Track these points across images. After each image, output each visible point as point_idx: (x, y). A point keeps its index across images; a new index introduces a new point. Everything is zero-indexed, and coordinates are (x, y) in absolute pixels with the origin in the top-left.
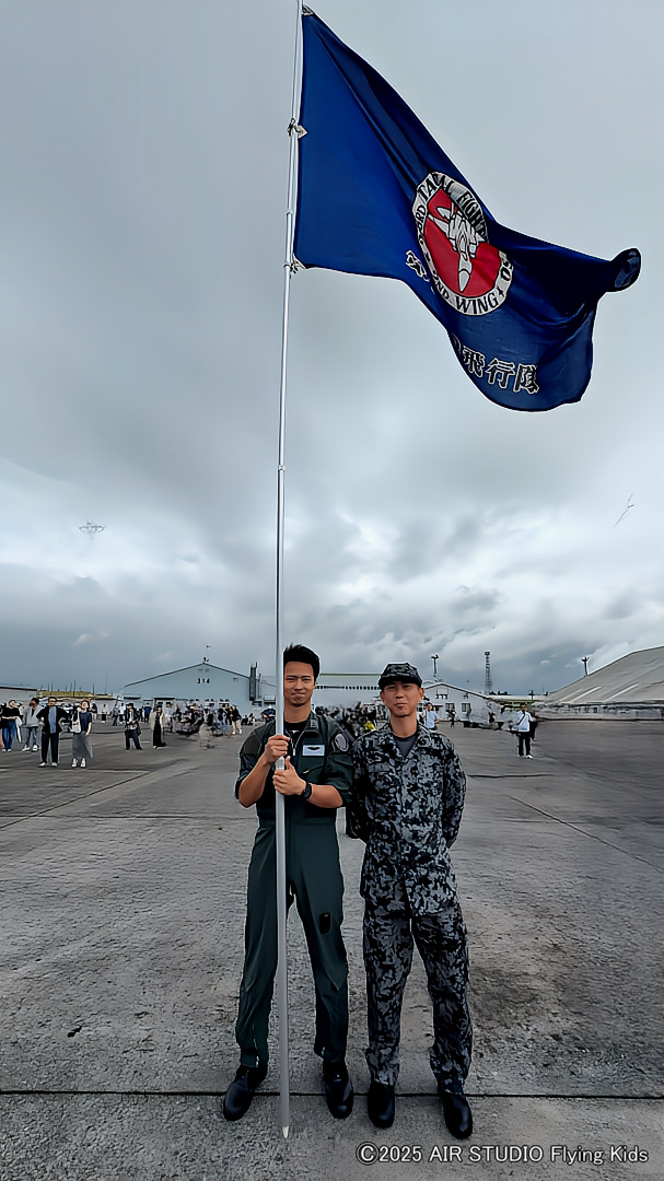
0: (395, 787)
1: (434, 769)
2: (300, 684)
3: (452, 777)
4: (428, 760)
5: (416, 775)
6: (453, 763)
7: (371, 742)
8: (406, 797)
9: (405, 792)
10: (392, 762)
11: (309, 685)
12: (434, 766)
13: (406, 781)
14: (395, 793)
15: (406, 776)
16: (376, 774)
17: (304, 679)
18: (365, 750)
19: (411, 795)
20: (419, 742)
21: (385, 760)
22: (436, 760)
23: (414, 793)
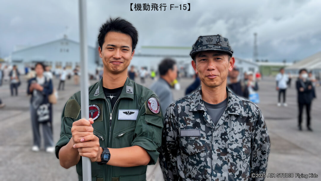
0: (206, 151)
1: (243, 135)
2: (118, 54)
3: (259, 142)
4: (238, 127)
5: (226, 140)
6: (261, 129)
7: (183, 109)
8: (216, 161)
9: (215, 156)
10: (203, 127)
11: (127, 55)
12: (243, 132)
13: (216, 146)
14: (205, 157)
15: (217, 141)
16: (187, 138)
17: (124, 49)
18: (178, 116)
19: (221, 159)
20: (229, 109)
21: (196, 125)
22: (245, 127)
23: (224, 157)
